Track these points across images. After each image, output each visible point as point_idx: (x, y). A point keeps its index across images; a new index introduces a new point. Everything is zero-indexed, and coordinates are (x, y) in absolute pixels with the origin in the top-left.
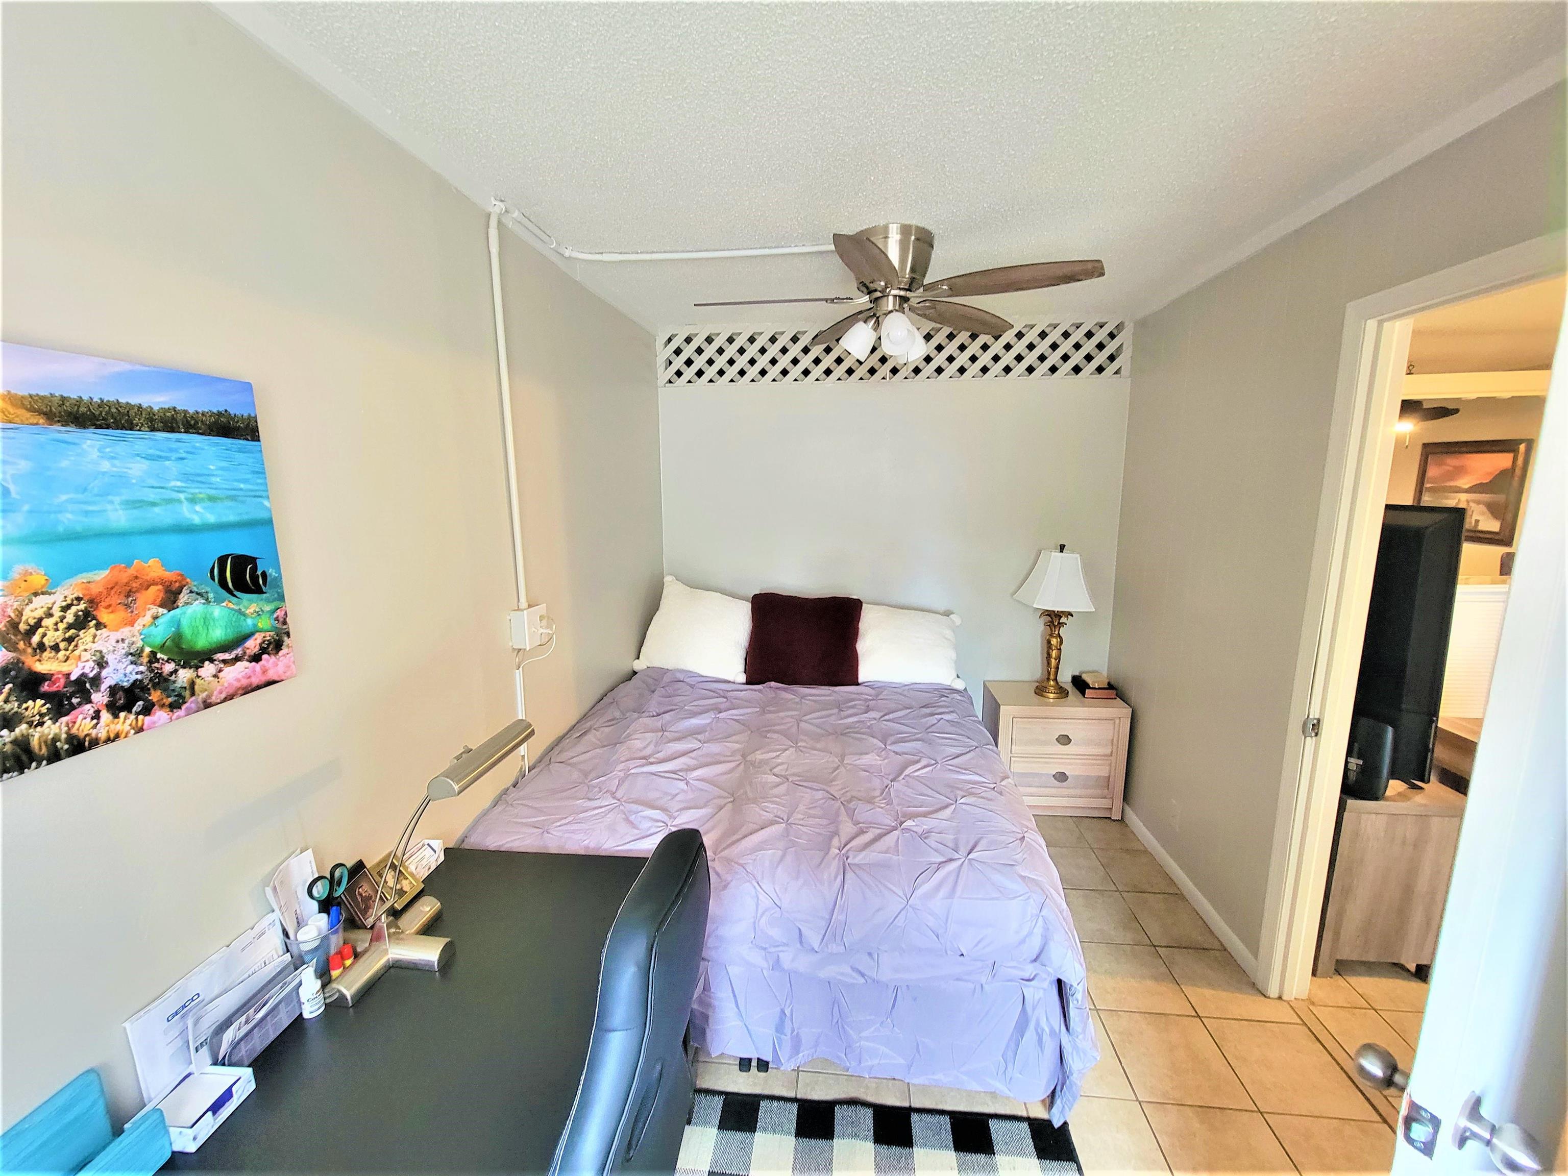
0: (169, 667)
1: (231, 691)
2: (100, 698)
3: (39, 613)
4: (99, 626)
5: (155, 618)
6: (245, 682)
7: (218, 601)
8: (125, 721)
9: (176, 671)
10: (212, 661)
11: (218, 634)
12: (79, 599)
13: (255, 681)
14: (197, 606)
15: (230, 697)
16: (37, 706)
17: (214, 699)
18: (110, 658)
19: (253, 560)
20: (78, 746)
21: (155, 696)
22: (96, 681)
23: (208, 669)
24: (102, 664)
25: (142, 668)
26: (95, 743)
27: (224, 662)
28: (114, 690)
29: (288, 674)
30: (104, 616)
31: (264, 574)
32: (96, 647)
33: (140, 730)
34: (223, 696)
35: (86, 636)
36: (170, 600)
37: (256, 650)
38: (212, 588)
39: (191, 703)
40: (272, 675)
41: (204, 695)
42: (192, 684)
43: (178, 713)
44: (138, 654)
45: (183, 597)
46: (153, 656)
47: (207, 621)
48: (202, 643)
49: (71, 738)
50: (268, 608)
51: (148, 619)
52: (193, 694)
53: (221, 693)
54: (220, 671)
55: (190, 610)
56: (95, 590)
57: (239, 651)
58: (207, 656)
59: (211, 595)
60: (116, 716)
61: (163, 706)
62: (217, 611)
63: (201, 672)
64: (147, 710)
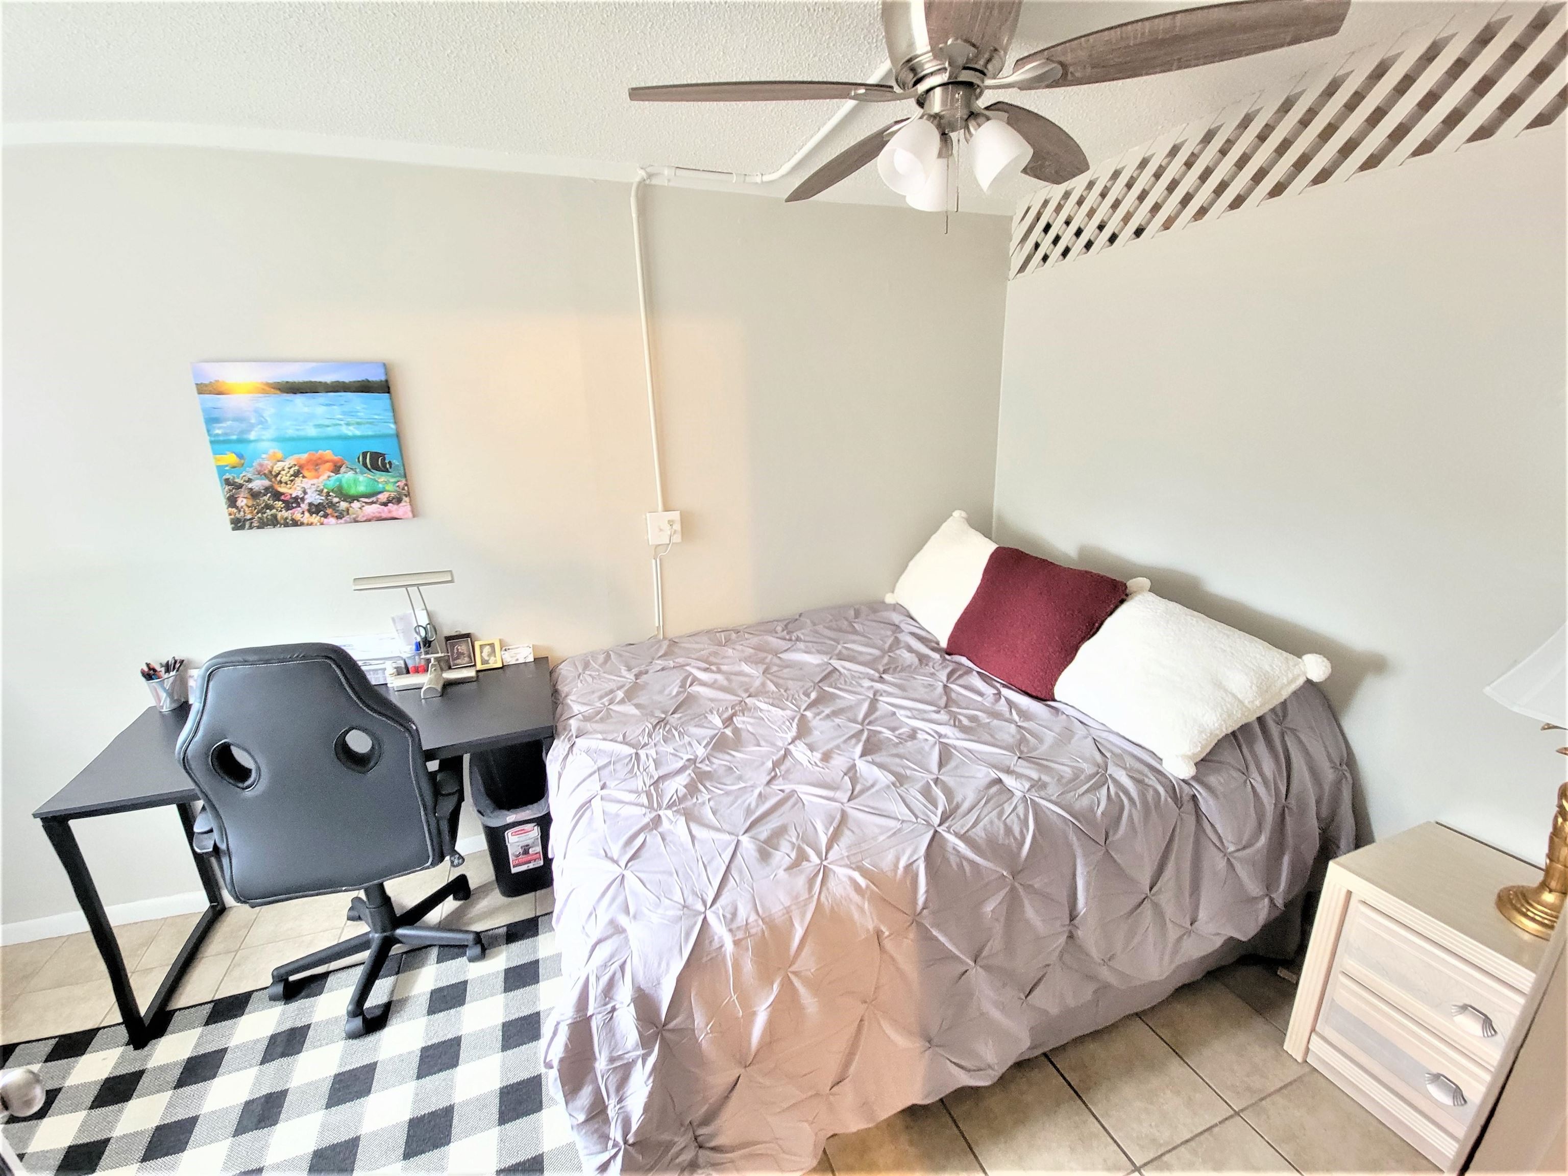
0: (336, 500)
2: (304, 506)
3: (280, 469)
4: (304, 477)
5: (329, 477)
6: (378, 515)
8: (315, 519)
9: (339, 502)
10: (358, 501)
11: (362, 489)
12: (295, 465)
13: (384, 516)
14: (350, 474)
15: (369, 520)
16: (279, 504)
17: (359, 519)
18: (308, 491)
19: (383, 455)
20: (296, 523)
21: (329, 511)
22: (303, 499)
23: (356, 505)
24: (305, 492)
25: (323, 498)
26: (302, 524)
27: (366, 503)
28: (310, 504)
29: (406, 516)
30: (306, 473)
31: (390, 463)
32: (303, 485)
33: (322, 524)
35: (298, 480)
36: (337, 469)
37: (385, 500)
40: (394, 515)
42: (348, 510)
43: (340, 521)
44: (322, 491)
45: (343, 469)
46: (328, 493)
47: (356, 481)
48: (353, 492)
49: (293, 520)
50: (392, 480)
51: (325, 477)
52: (348, 514)
55: (346, 476)
56: (302, 462)
57: (374, 499)
58: (355, 498)
60: (311, 515)
61: (333, 516)
62: (361, 478)
63: (352, 505)
64: (326, 516)
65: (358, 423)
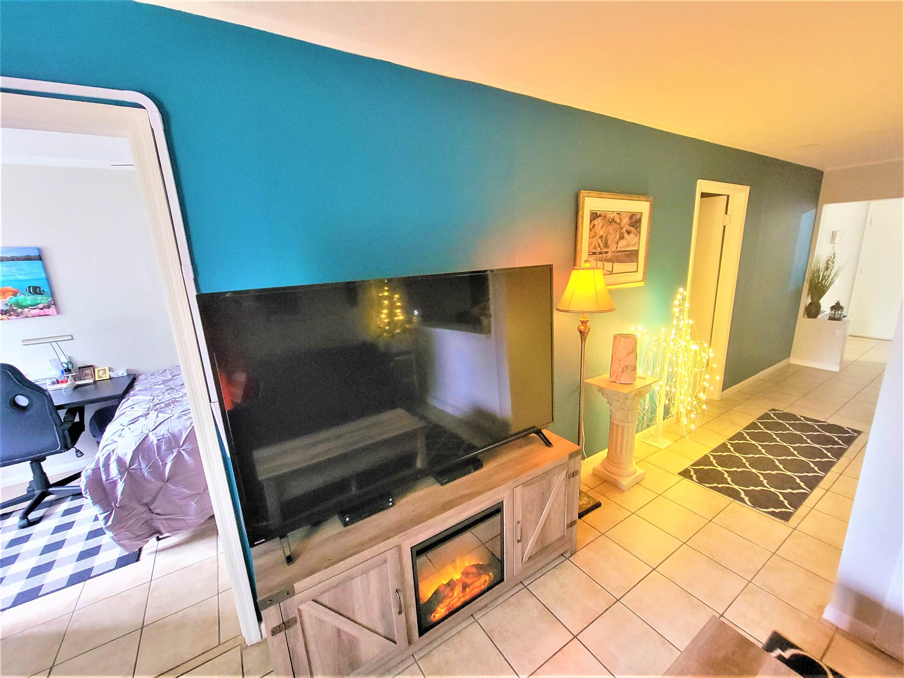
1: (34, 315)
5: (11, 298)
6: (38, 314)
7: (29, 296)
8: (5, 317)
9: (17, 309)
10: (27, 308)
11: (29, 303)
13: (42, 314)
14: (23, 296)
17: (28, 316)
19: (40, 288)
27: (31, 309)
29: (53, 314)
31: (43, 291)
33: (9, 319)
34: (31, 316)
36: (15, 294)
38: (27, 293)
39: (22, 316)
40: (47, 313)
41: (26, 315)
44: (7, 304)
45: (18, 295)
47: (26, 300)
48: (24, 304)
50: (45, 298)
51: (9, 298)
52: (22, 314)
53: (31, 315)
54: (30, 310)
55: (20, 297)
57: (36, 307)
58: (26, 307)
59: (26, 294)
61: (14, 315)
62: (28, 298)
63: (24, 310)
65: (25, 274)
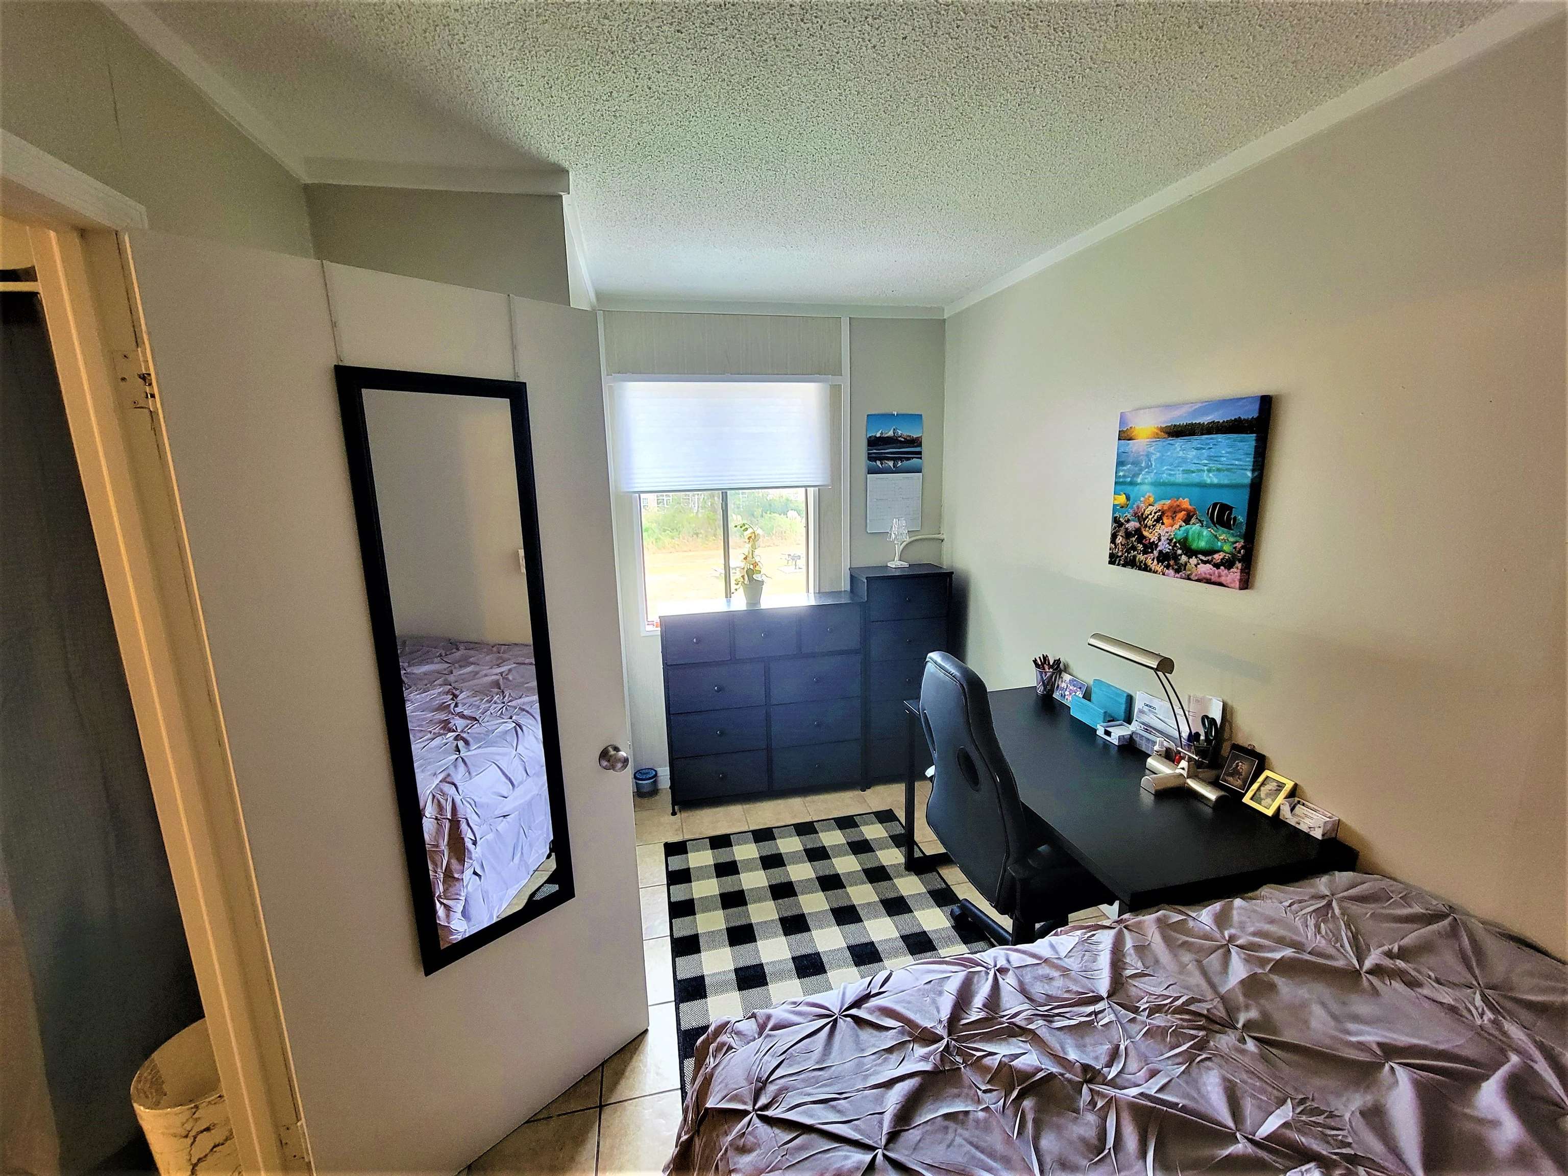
0: (1179, 552)
1: (1201, 577)
2: (1156, 553)
3: (1149, 513)
4: (1163, 524)
6: (1208, 576)
8: (1159, 568)
9: (1181, 555)
11: (1202, 544)
12: (1159, 510)
13: (1213, 579)
14: (1198, 526)
16: (1140, 547)
17: (1192, 577)
18: (1162, 538)
19: (1230, 508)
21: (1172, 562)
23: (1193, 561)
24: (1159, 540)
25: (1171, 548)
29: (1232, 585)
30: (1165, 520)
31: (1235, 519)
32: (1160, 532)
33: (1164, 574)
34: (1196, 578)
35: (1159, 525)
37: (1219, 562)
39: (1183, 573)
40: (1223, 580)
41: (1189, 573)
42: (1186, 564)
43: (1177, 575)
47: (1200, 534)
49: (1145, 564)
52: (1185, 569)
53: (1196, 575)
54: (1199, 564)
55: (1194, 527)
56: (1165, 508)
58: (1195, 553)
60: (1158, 563)
61: (1173, 569)
64: (1168, 567)
